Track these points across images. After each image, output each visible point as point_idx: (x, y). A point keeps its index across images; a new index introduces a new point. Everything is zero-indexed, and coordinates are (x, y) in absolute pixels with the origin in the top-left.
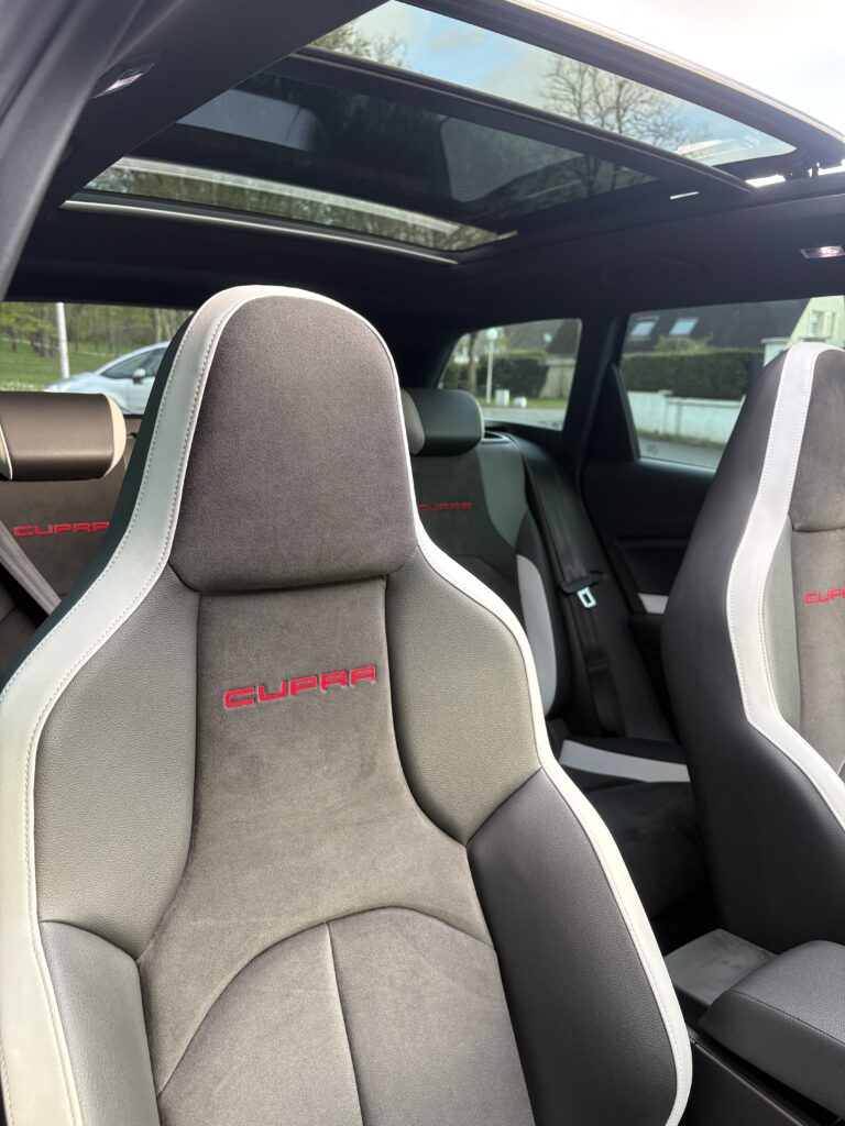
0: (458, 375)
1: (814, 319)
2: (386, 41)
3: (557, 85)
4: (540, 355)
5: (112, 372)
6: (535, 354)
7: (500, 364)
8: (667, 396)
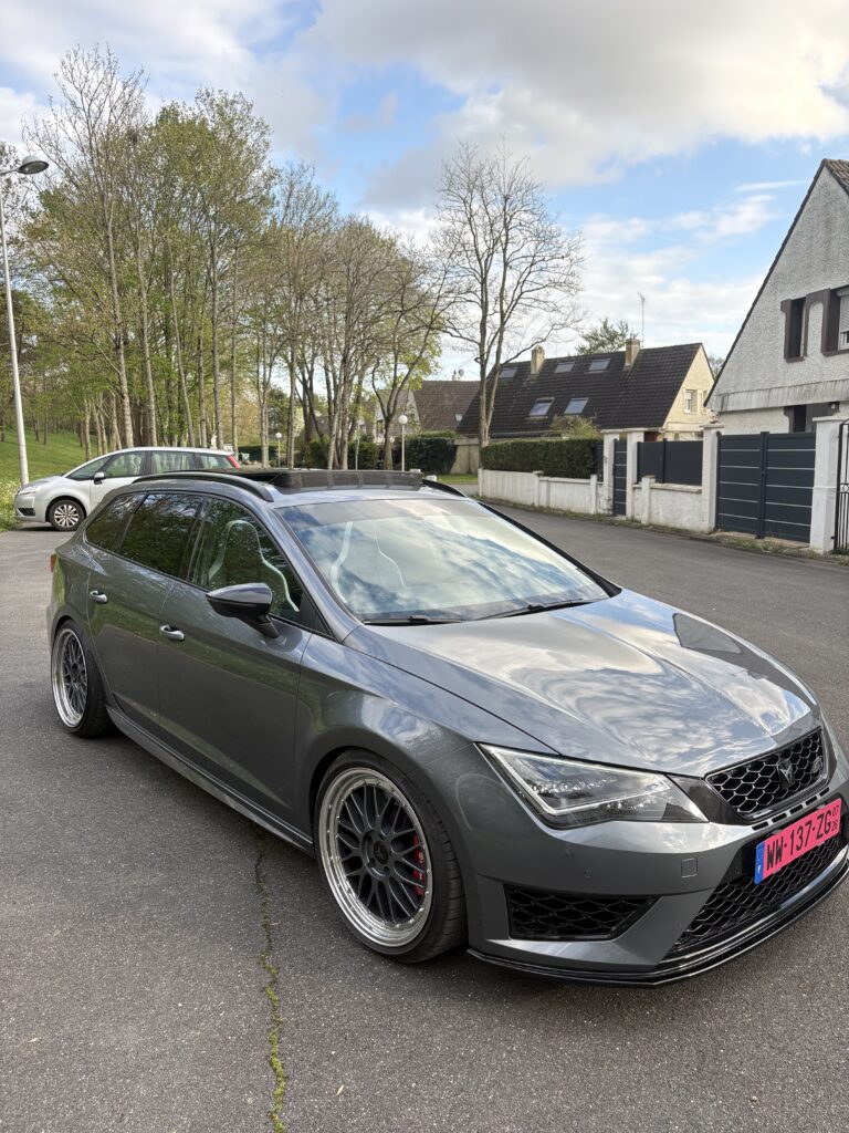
0: (377, 455)
1: (688, 396)
2: (296, 168)
3: (451, 198)
4: (450, 435)
5: (77, 475)
6: (445, 435)
7: (414, 444)
8: (539, 475)
